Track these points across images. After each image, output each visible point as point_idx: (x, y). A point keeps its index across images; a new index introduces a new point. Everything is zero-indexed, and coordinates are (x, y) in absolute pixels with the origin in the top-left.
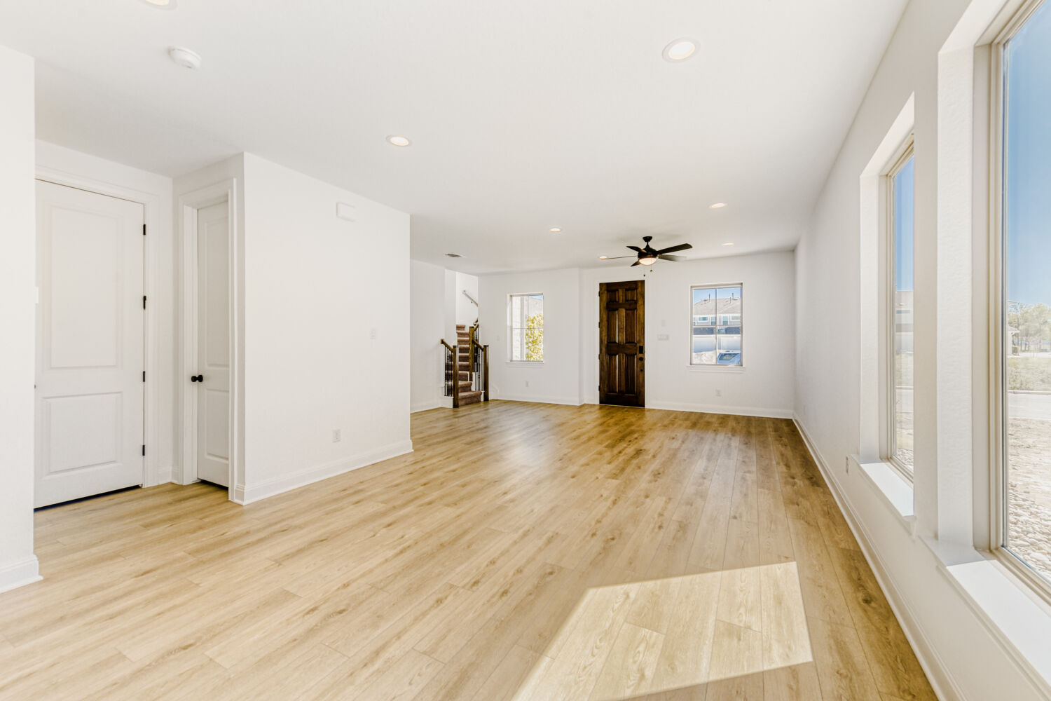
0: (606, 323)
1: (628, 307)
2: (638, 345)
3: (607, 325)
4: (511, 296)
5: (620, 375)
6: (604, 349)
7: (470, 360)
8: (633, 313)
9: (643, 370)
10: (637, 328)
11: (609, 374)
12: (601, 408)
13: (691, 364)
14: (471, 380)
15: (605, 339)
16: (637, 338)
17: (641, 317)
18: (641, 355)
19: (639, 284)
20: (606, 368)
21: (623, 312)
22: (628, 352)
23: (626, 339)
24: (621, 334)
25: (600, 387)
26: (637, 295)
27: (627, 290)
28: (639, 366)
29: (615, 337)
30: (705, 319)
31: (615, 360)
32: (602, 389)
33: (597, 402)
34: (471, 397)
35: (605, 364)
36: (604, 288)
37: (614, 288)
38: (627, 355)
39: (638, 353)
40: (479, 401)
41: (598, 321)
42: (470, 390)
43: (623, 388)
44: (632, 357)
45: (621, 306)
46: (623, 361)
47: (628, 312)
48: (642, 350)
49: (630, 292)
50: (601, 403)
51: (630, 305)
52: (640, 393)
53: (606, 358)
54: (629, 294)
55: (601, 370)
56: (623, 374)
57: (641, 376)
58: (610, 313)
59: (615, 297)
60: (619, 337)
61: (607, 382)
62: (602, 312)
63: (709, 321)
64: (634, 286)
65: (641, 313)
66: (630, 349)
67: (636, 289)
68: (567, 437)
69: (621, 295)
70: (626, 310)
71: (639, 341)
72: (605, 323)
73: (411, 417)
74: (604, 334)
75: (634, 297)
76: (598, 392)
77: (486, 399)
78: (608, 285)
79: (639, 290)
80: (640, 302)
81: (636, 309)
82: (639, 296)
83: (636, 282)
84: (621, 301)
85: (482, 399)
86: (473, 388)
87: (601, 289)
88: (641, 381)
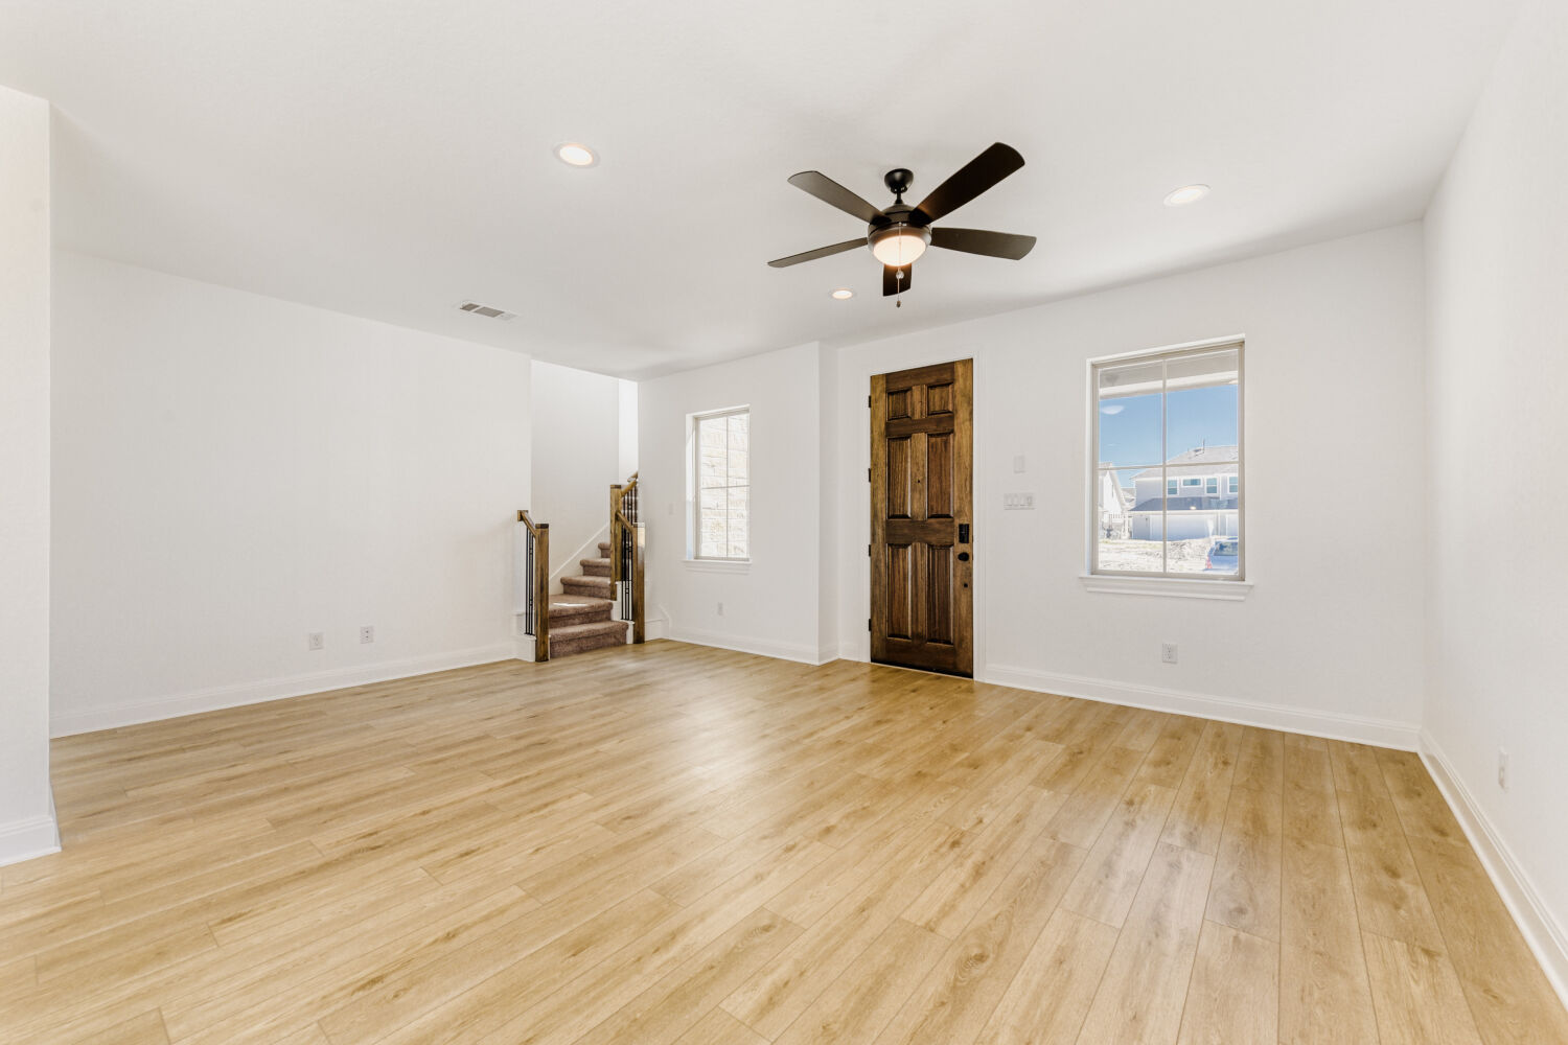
0: (885, 469)
1: (932, 428)
2: (957, 522)
3: (887, 475)
4: (697, 419)
5: (915, 595)
6: (880, 532)
7: (613, 556)
8: (946, 443)
9: (967, 585)
10: (956, 480)
11: (892, 594)
12: (873, 670)
13: (1094, 572)
14: (613, 597)
15: (882, 506)
16: (955, 505)
17: (964, 450)
18: (961, 548)
19: (960, 370)
20: (884, 580)
21: (920, 442)
22: (933, 539)
23: (930, 508)
24: (917, 496)
25: (870, 621)
26: (954, 397)
27: (931, 387)
28: (958, 574)
29: (904, 504)
30: (1194, 482)
31: (905, 559)
32: (876, 628)
33: (866, 658)
34: (606, 634)
35: (883, 569)
36: (881, 386)
37: (901, 386)
38: (931, 546)
39: (956, 540)
40: (625, 643)
41: (868, 465)
42: (609, 619)
43: (923, 628)
44: (943, 552)
45: (918, 426)
46: (923, 562)
47: (933, 440)
48: (965, 534)
49: (937, 390)
50: (873, 660)
51: (940, 421)
52: (962, 640)
53: (885, 554)
54: (936, 393)
55: (875, 583)
56: (923, 597)
57: (964, 599)
58: (894, 444)
59: (906, 409)
60: (915, 504)
61: (886, 611)
62: (876, 442)
63: (1204, 485)
64: (946, 376)
65: (965, 442)
66: (938, 531)
67: (951, 382)
68: (594, 816)
69: (917, 401)
70: (930, 436)
71: (960, 512)
72: (883, 469)
73: (52, 749)
74: (882, 494)
75: (947, 403)
76: (867, 635)
77: (639, 639)
78: (889, 377)
79: (959, 384)
80: (962, 415)
81: (952, 431)
82: (959, 398)
83: (950, 367)
84: (917, 416)
85: (630, 638)
86: (616, 615)
87: (873, 389)
88: (964, 612)
